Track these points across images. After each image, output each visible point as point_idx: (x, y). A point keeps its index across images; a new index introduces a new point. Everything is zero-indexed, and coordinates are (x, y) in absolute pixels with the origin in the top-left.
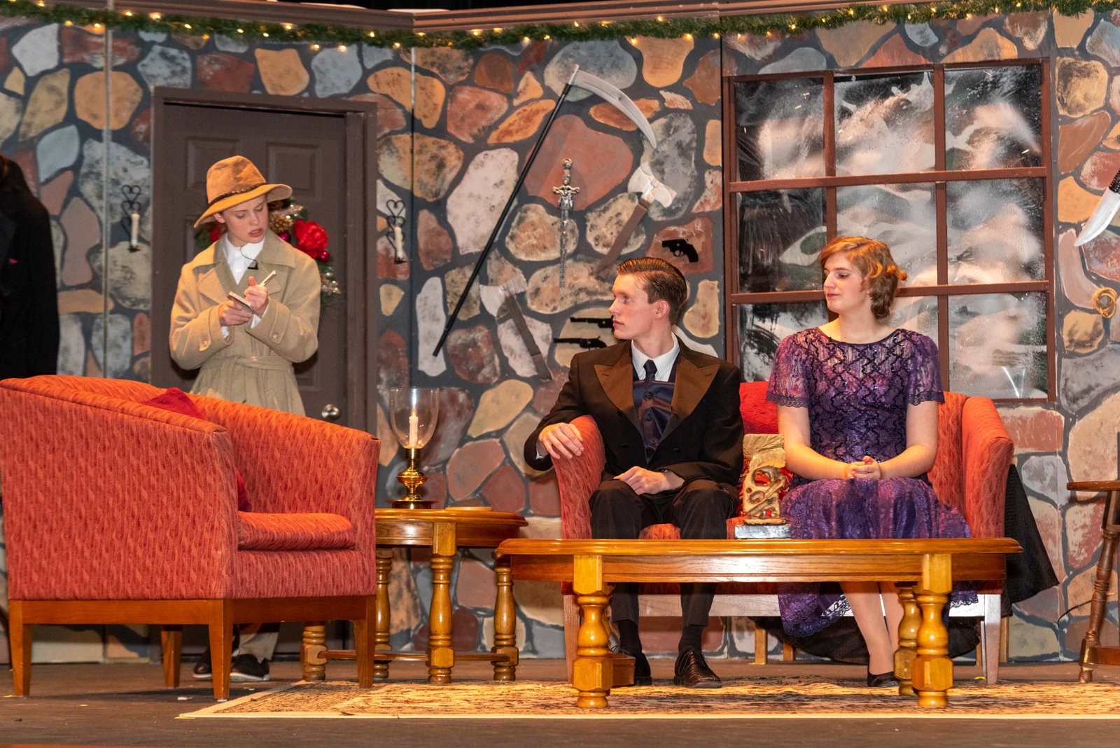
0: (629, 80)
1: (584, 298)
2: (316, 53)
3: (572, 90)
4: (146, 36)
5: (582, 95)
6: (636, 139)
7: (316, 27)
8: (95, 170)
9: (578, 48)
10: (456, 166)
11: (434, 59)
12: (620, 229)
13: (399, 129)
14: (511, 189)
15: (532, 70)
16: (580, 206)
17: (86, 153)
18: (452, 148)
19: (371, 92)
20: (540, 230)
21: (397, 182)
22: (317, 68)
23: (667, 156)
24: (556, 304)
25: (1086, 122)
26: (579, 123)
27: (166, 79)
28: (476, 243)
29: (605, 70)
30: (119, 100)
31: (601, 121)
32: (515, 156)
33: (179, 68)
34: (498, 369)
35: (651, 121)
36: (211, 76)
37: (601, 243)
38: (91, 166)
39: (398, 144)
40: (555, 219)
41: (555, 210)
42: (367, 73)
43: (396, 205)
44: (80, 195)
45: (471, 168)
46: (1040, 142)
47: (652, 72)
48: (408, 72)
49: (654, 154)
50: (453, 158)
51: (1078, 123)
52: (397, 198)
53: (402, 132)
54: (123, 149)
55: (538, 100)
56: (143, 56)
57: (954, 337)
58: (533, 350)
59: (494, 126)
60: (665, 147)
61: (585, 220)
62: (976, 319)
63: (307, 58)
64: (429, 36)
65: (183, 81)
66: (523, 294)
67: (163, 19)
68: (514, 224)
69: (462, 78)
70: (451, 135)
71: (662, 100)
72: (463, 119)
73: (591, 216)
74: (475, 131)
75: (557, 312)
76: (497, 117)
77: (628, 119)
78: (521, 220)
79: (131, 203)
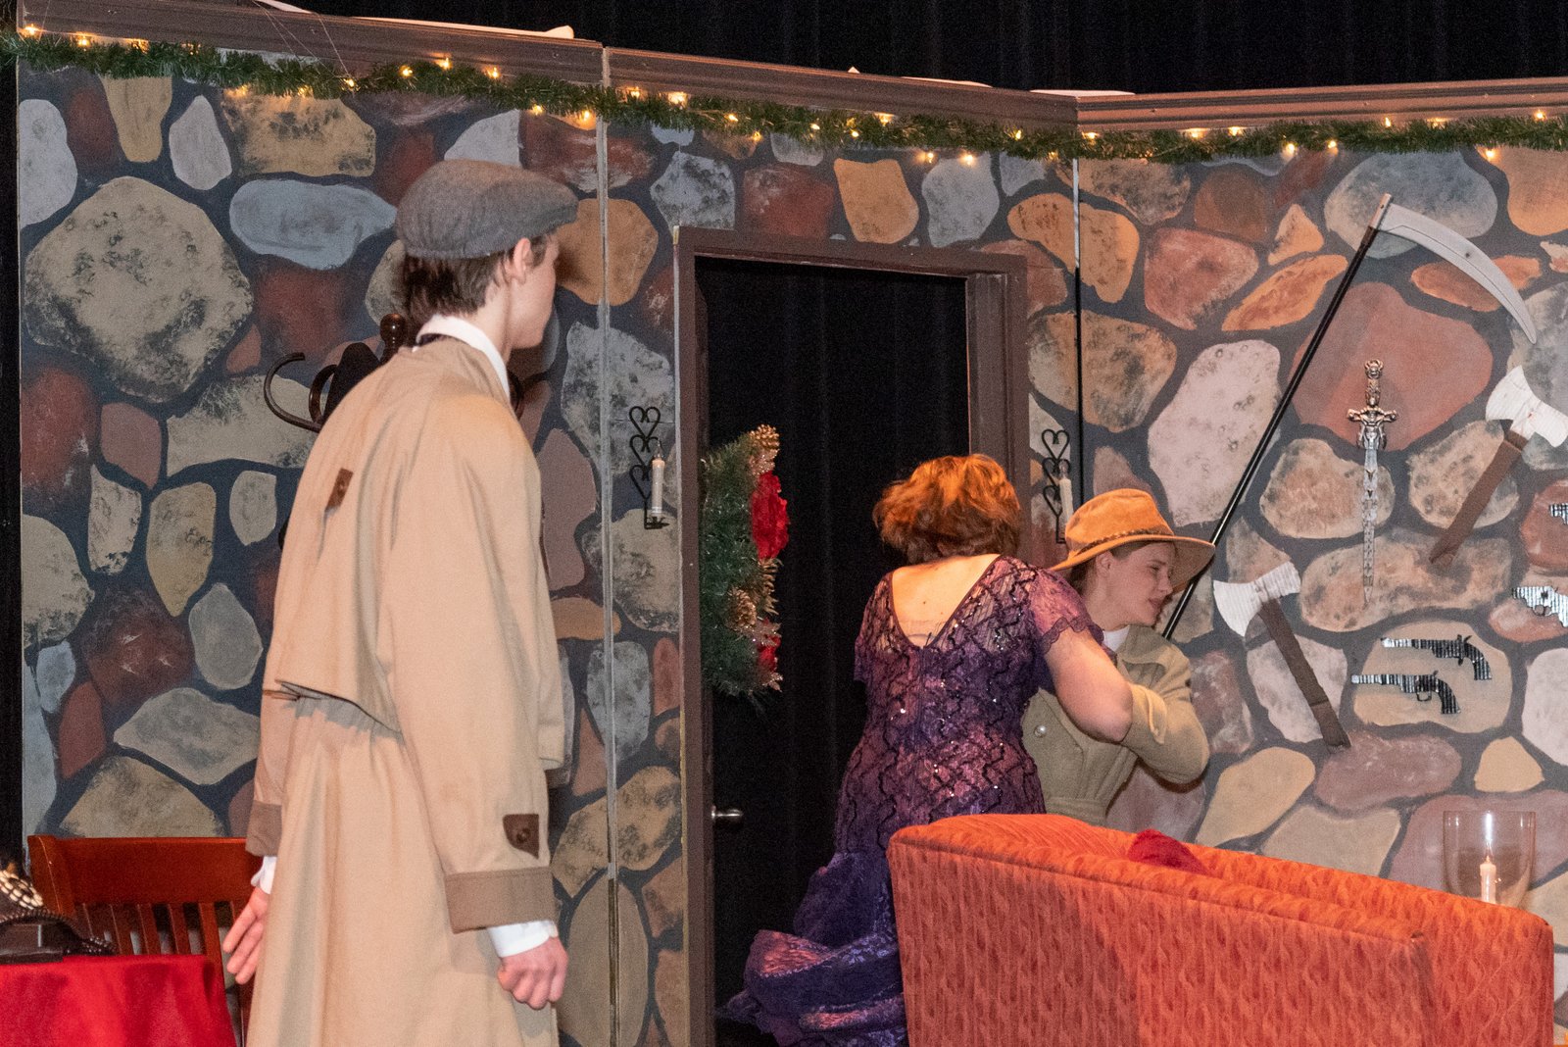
0: (1484, 223)
1: (1405, 604)
2: (928, 167)
3: (1379, 238)
4: (662, 135)
5: (1397, 249)
6: (1496, 327)
7: (931, 122)
8: (587, 380)
9: (1388, 164)
10: (1163, 371)
11: (1116, 180)
12: (1473, 484)
13: (1057, 303)
14: (1268, 415)
15: (1303, 203)
16: (1397, 443)
17: (570, 348)
18: (1154, 339)
19: (1013, 236)
20: (1323, 485)
21: (1057, 398)
22: (930, 194)
23: (1555, 357)
24: (1355, 615)
26: (1392, 297)
27: (695, 213)
28: (1204, 508)
29: (1436, 204)
30: (620, 252)
31: (1433, 293)
32: (1274, 354)
33: (715, 194)
34: (1249, 727)
35: (1525, 294)
36: (765, 208)
37: (1437, 508)
38: (581, 371)
39: (1057, 330)
40: (1351, 465)
41: (1353, 452)
42: (1007, 203)
43: (1056, 440)
44: (564, 425)
45: (1192, 373)
47: (1525, 209)
48: (1068, 201)
49: (1531, 353)
50: (1158, 356)
52: (1057, 427)
53: (1062, 309)
54: (632, 340)
55: (1315, 255)
56: (658, 170)
58: (1314, 696)
59: (1234, 300)
60: (1550, 342)
61: (1407, 468)
63: (914, 178)
64: (1106, 138)
65: (722, 217)
66: (1294, 596)
67: (693, 102)
68: (1274, 474)
69: (1169, 215)
70: (1152, 315)
71: (1545, 258)
72: (1174, 287)
73: (1418, 463)
74: (1198, 308)
75: (1356, 628)
76: (1238, 285)
77: (1482, 290)
78: (1289, 466)
79: (646, 439)
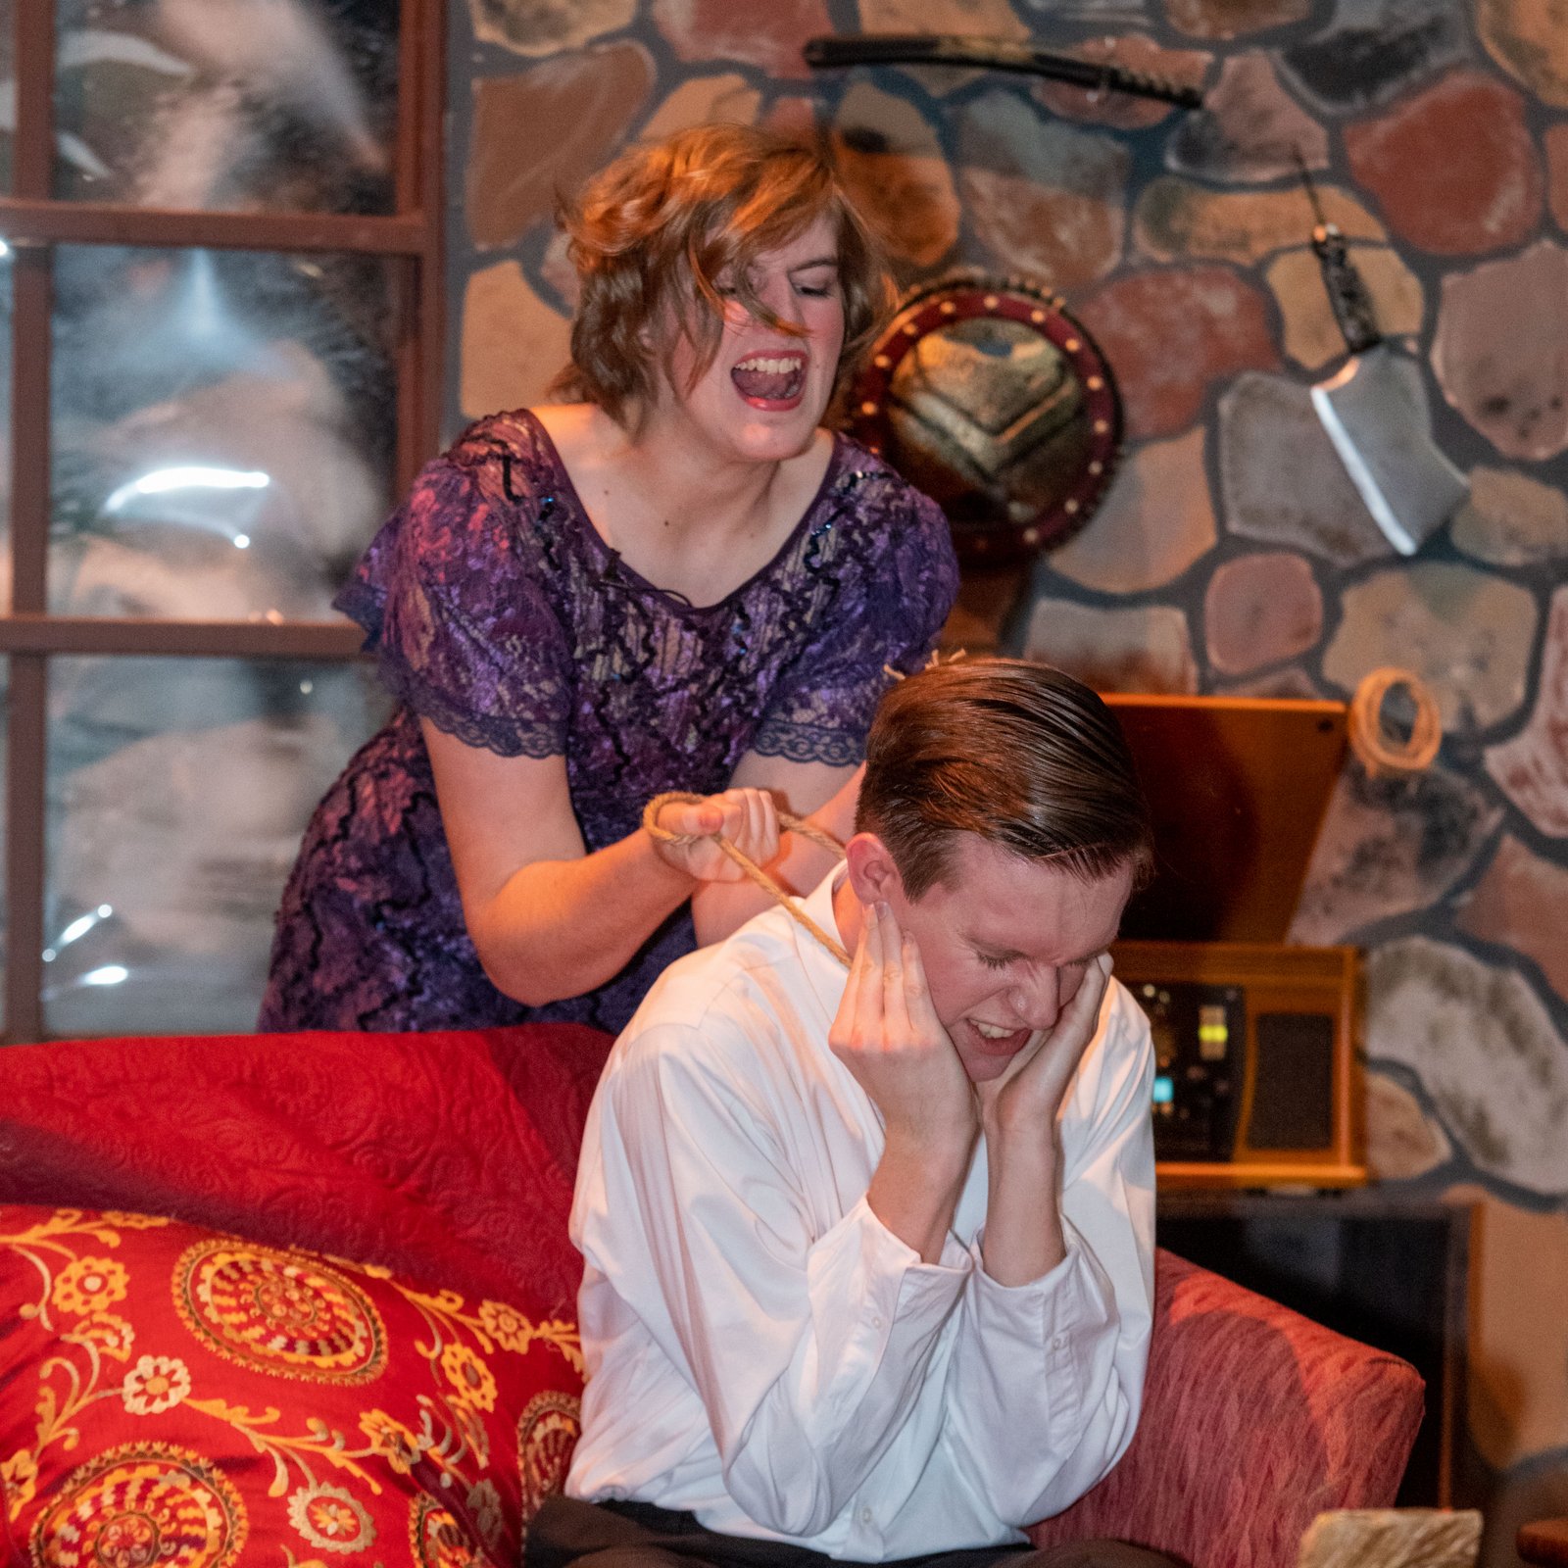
25: (568, 75)
46: (387, 134)
51: (541, 76)
57: (63, 808)
62: (148, 747)
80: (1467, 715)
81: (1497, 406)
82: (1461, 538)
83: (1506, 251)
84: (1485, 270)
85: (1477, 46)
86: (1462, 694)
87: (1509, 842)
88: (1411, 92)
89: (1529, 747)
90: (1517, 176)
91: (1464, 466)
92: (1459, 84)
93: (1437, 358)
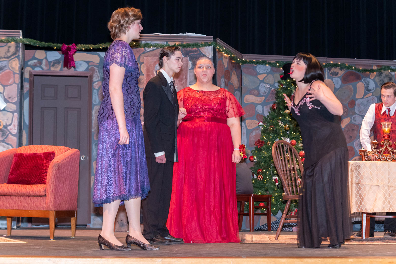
80: (6, 124)
81: (10, 98)
82: (6, 109)
83: (11, 85)
84: (9, 86)
85: (9, 67)
86: (6, 122)
87: (10, 135)
88: (3, 71)
89: (11, 127)
90: (12, 79)
91: (6, 103)
92: (7, 71)
93: (4, 94)
